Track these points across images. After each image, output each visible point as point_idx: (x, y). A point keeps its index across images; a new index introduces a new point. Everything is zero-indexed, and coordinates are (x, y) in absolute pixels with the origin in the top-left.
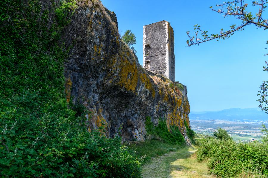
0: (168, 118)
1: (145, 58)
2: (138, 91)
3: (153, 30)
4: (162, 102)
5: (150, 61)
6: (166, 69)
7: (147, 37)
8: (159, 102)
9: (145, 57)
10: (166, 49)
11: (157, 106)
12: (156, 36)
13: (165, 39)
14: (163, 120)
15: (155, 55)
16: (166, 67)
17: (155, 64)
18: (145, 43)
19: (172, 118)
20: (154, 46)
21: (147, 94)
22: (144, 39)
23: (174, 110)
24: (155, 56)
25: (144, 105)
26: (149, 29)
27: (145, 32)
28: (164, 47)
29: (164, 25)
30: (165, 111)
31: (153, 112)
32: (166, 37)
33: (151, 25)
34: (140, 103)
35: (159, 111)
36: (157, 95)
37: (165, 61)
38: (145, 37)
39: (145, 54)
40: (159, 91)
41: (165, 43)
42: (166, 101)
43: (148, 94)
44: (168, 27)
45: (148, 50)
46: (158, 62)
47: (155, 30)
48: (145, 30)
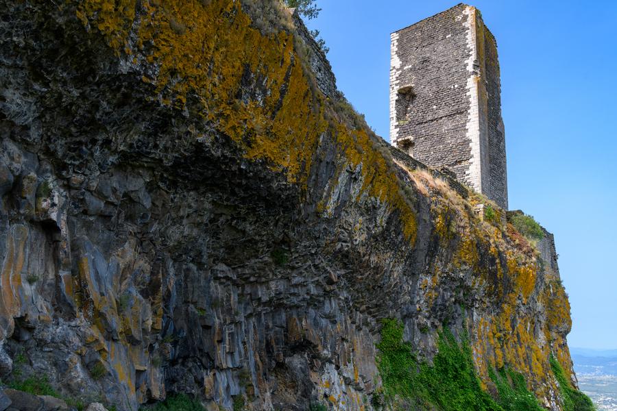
0: (480, 337)
1: (398, 130)
2: (329, 195)
3: (423, 40)
4: (450, 265)
5: (412, 139)
6: (471, 160)
7: (402, 66)
8: (439, 265)
9: (396, 127)
10: (468, 94)
11: (429, 279)
12: (433, 57)
13: (466, 62)
14: (459, 342)
15: (430, 118)
16: (472, 153)
17: (432, 145)
18: (396, 85)
19: (499, 339)
20: (425, 90)
21: (379, 221)
22: (394, 70)
23: (505, 306)
24: (432, 121)
25: (368, 266)
26: (410, 40)
27: (396, 49)
28: (463, 89)
29: (459, 18)
30: (467, 303)
31: (412, 303)
32: (469, 56)
33: (416, 27)
34: (346, 255)
35: (440, 301)
36: (428, 234)
37: (467, 135)
38: (398, 66)
39: (398, 119)
40: (434, 218)
41: (466, 75)
42: (465, 263)
43: (381, 219)
44: (474, 23)
45: (407, 107)
46: (441, 139)
47: (429, 39)
48: (396, 44)
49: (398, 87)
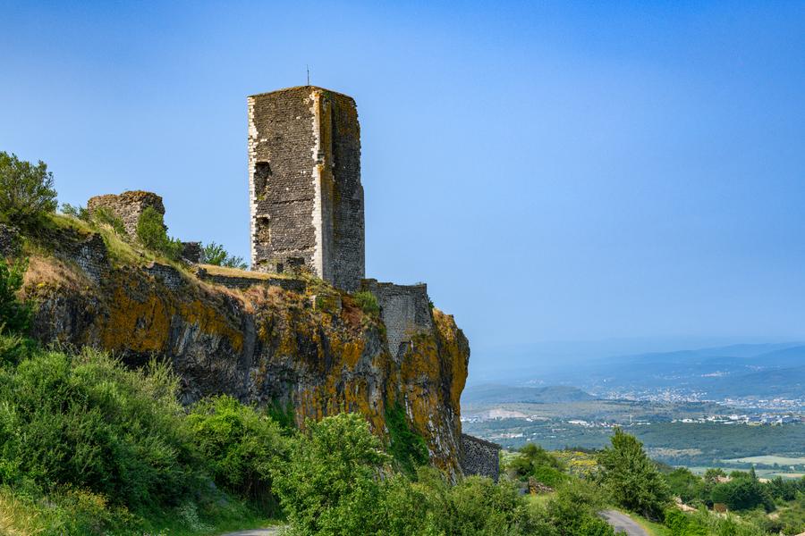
0: (303, 403)
1: (257, 205)
2: (179, 343)
3: (277, 115)
4: (273, 358)
5: (269, 217)
6: (315, 247)
7: (259, 138)
8: (264, 360)
9: (255, 202)
10: (313, 182)
11: (257, 370)
12: (286, 136)
13: (312, 149)
14: (285, 408)
15: (283, 199)
16: (316, 240)
17: (286, 228)
18: (254, 157)
19: (321, 402)
20: (280, 170)
21: (213, 345)
22: (252, 140)
23: (330, 377)
24: (286, 202)
25: (210, 371)
26: (265, 111)
27: (253, 117)
28: (310, 177)
29: (307, 101)
30: (292, 379)
31: (245, 387)
32: (315, 144)
33: (269, 98)
34: (193, 370)
35: (267, 383)
36: (254, 341)
37: (313, 222)
38: (255, 137)
39: (257, 193)
40: (258, 330)
41: (311, 164)
42: (284, 355)
44: (318, 112)
45: (266, 178)
46: (292, 225)
47: (281, 116)
48: (253, 110)
49: (255, 160)
